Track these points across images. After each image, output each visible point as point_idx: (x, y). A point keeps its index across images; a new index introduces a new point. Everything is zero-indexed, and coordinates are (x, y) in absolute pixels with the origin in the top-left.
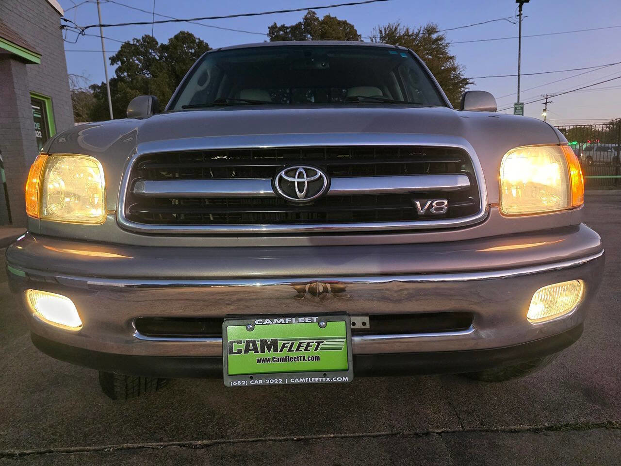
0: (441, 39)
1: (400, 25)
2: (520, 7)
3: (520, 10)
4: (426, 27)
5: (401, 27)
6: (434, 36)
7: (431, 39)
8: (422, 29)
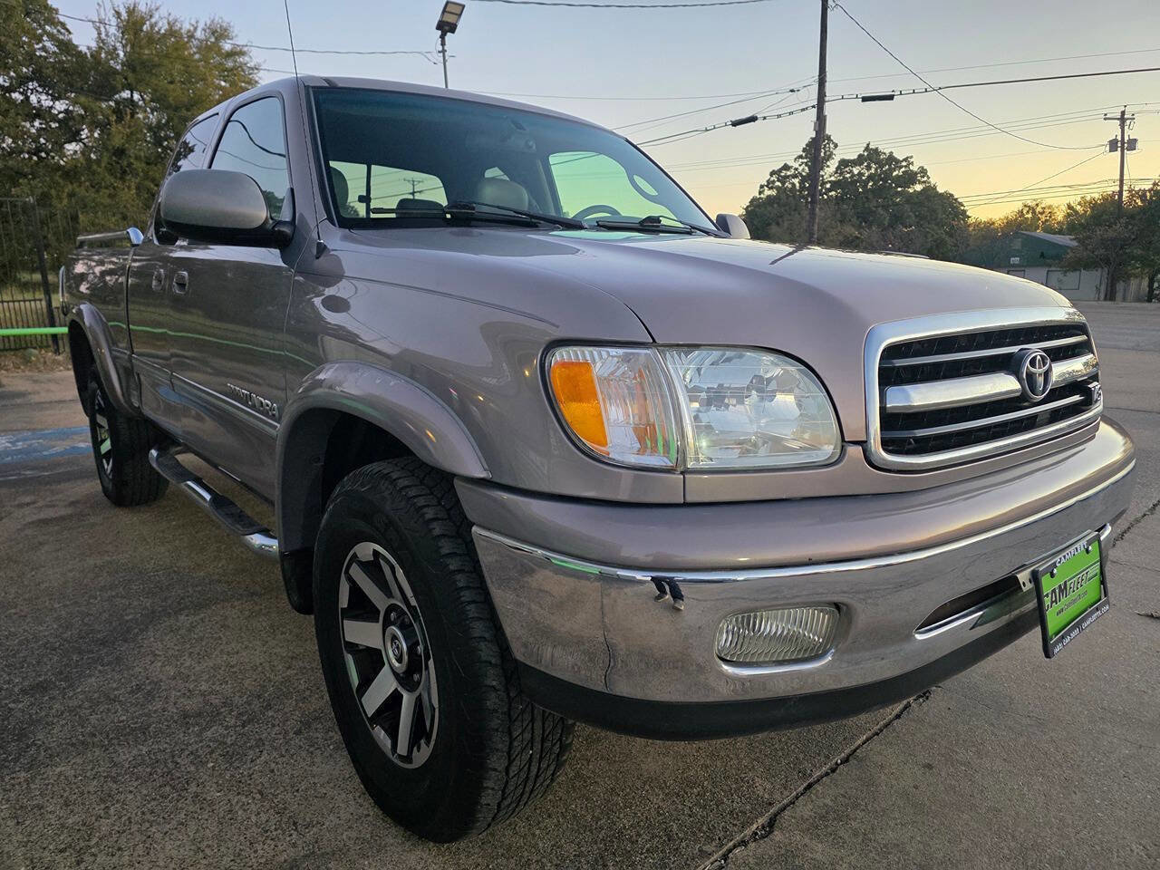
0: (242, 53)
1: (162, 8)
2: (442, 37)
3: (443, 44)
4: (208, 23)
5: (163, 12)
6: (227, 46)
7: (220, 49)
8: (201, 25)
